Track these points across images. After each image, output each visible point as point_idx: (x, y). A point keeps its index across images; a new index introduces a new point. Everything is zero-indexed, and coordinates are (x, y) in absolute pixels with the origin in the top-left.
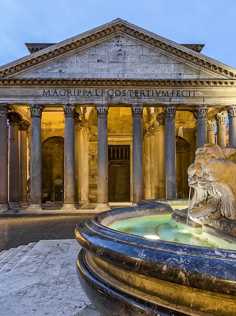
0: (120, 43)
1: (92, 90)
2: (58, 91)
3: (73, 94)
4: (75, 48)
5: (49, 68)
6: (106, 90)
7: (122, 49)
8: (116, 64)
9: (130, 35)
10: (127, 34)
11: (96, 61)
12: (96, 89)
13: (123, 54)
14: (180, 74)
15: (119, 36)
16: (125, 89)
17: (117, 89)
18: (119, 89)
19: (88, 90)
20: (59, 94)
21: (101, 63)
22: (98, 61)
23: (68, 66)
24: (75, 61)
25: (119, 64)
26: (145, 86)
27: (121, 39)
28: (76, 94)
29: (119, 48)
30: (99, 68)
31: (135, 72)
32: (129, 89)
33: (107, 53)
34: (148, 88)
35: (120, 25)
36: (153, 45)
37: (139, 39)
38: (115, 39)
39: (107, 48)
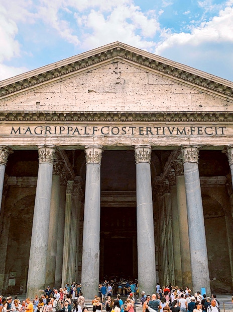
0: (118, 71)
1: (79, 128)
2: (32, 128)
3: (53, 132)
4: (60, 76)
5: (22, 100)
6: (100, 127)
7: (122, 77)
8: (113, 95)
9: (132, 61)
10: (128, 59)
11: (87, 91)
12: (85, 126)
13: (122, 82)
14: (201, 106)
15: (117, 62)
16: (125, 126)
17: (115, 126)
18: (117, 126)
19: (74, 127)
20: (33, 132)
21: (92, 93)
22: (89, 91)
23: (49, 97)
24: (59, 91)
25: (117, 95)
26: (153, 121)
27: (120, 65)
28: (58, 132)
29: (118, 76)
30: (91, 99)
31: (139, 104)
32: (131, 126)
33: (101, 82)
34: (156, 124)
35: (118, 49)
36: (162, 71)
37: (143, 65)
38: (112, 65)
39: (101, 76)
